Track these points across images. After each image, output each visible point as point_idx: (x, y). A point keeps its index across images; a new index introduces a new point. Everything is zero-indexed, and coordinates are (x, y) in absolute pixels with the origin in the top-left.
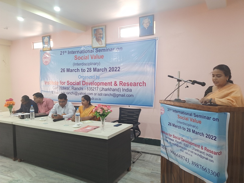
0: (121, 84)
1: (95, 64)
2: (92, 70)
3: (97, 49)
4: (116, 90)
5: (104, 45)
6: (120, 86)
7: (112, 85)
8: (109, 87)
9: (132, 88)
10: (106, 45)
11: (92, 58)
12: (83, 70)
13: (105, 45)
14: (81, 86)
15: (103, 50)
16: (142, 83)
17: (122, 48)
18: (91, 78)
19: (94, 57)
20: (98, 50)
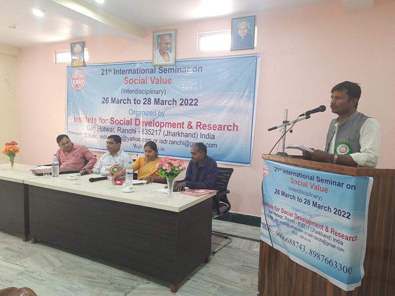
0: (199, 126)
1: (158, 92)
2: (152, 101)
3: (161, 67)
4: (190, 136)
5: (172, 62)
6: (197, 129)
7: (183, 128)
8: (180, 130)
9: (216, 133)
10: (176, 62)
11: (153, 83)
12: (136, 101)
13: (174, 62)
14: (133, 126)
15: (171, 69)
16: (232, 126)
17: (201, 68)
18: (149, 114)
19: (155, 81)
20: (163, 69)
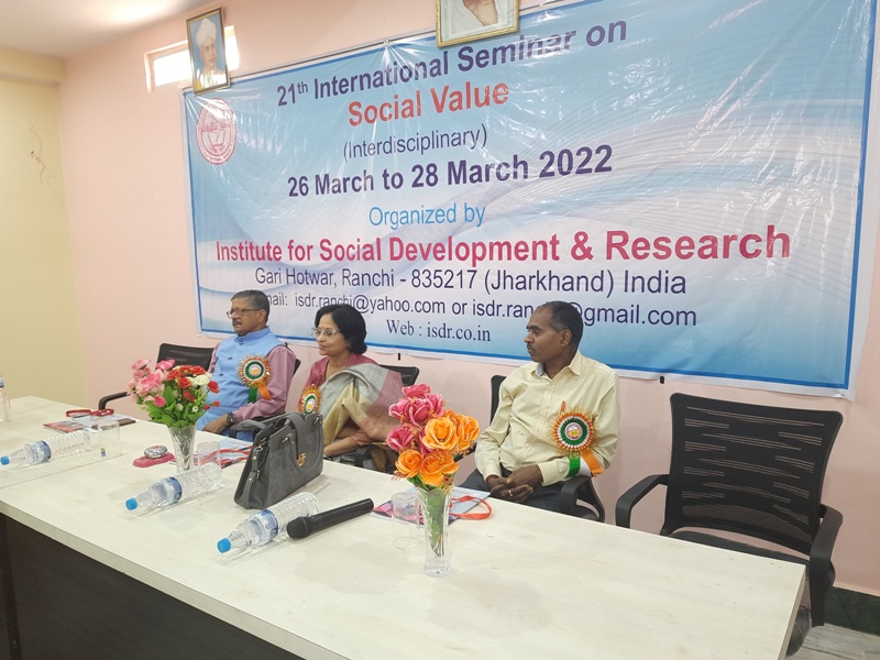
0: (619, 246)
1: (458, 141)
2: (443, 173)
3: (465, 47)
4: (583, 286)
6: (609, 257)
7: (556, 258)
8: (544, 266)
10: (520, 18)
11: (440, 108)
12: (389, 179)
15: (504, 49)
16: (764, 237)
17: (623, 24)
18: (433, 218)
19: (448, 100)
20: (472, 54)
